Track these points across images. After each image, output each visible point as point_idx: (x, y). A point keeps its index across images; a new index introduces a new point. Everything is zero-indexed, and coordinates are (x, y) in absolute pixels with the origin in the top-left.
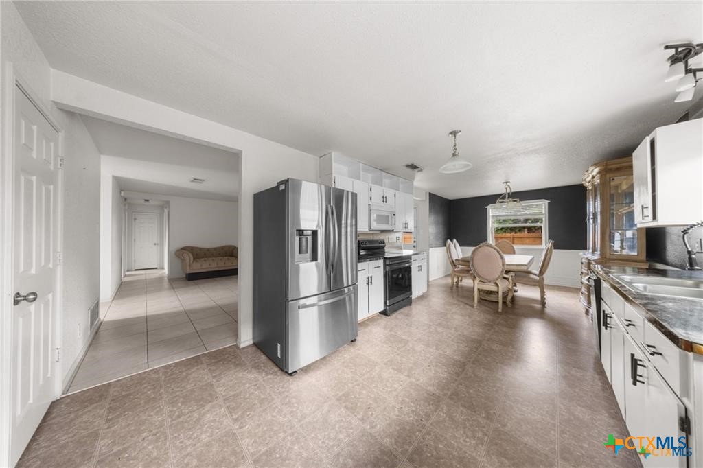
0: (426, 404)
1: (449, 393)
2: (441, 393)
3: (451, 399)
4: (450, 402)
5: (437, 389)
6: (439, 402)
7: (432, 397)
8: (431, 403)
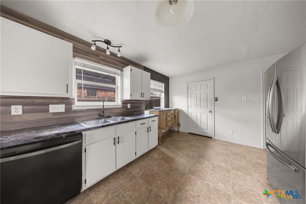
0: (194, 170)
1: (185, 176)
2: (189, 175)
3: (184, 173)
4: (185, 172)
5: (191, 178)
6: (189, 172)
7: (192, 173)
8: (192, 171)
